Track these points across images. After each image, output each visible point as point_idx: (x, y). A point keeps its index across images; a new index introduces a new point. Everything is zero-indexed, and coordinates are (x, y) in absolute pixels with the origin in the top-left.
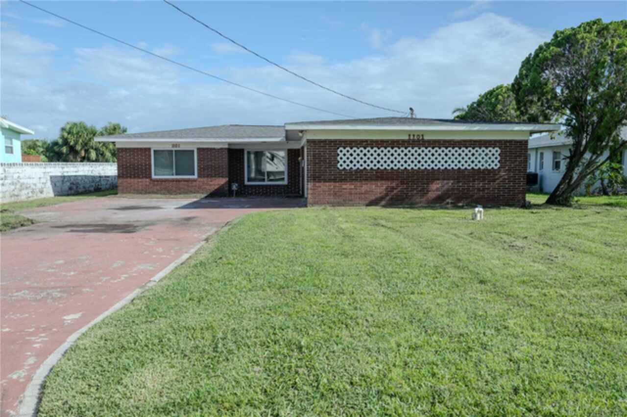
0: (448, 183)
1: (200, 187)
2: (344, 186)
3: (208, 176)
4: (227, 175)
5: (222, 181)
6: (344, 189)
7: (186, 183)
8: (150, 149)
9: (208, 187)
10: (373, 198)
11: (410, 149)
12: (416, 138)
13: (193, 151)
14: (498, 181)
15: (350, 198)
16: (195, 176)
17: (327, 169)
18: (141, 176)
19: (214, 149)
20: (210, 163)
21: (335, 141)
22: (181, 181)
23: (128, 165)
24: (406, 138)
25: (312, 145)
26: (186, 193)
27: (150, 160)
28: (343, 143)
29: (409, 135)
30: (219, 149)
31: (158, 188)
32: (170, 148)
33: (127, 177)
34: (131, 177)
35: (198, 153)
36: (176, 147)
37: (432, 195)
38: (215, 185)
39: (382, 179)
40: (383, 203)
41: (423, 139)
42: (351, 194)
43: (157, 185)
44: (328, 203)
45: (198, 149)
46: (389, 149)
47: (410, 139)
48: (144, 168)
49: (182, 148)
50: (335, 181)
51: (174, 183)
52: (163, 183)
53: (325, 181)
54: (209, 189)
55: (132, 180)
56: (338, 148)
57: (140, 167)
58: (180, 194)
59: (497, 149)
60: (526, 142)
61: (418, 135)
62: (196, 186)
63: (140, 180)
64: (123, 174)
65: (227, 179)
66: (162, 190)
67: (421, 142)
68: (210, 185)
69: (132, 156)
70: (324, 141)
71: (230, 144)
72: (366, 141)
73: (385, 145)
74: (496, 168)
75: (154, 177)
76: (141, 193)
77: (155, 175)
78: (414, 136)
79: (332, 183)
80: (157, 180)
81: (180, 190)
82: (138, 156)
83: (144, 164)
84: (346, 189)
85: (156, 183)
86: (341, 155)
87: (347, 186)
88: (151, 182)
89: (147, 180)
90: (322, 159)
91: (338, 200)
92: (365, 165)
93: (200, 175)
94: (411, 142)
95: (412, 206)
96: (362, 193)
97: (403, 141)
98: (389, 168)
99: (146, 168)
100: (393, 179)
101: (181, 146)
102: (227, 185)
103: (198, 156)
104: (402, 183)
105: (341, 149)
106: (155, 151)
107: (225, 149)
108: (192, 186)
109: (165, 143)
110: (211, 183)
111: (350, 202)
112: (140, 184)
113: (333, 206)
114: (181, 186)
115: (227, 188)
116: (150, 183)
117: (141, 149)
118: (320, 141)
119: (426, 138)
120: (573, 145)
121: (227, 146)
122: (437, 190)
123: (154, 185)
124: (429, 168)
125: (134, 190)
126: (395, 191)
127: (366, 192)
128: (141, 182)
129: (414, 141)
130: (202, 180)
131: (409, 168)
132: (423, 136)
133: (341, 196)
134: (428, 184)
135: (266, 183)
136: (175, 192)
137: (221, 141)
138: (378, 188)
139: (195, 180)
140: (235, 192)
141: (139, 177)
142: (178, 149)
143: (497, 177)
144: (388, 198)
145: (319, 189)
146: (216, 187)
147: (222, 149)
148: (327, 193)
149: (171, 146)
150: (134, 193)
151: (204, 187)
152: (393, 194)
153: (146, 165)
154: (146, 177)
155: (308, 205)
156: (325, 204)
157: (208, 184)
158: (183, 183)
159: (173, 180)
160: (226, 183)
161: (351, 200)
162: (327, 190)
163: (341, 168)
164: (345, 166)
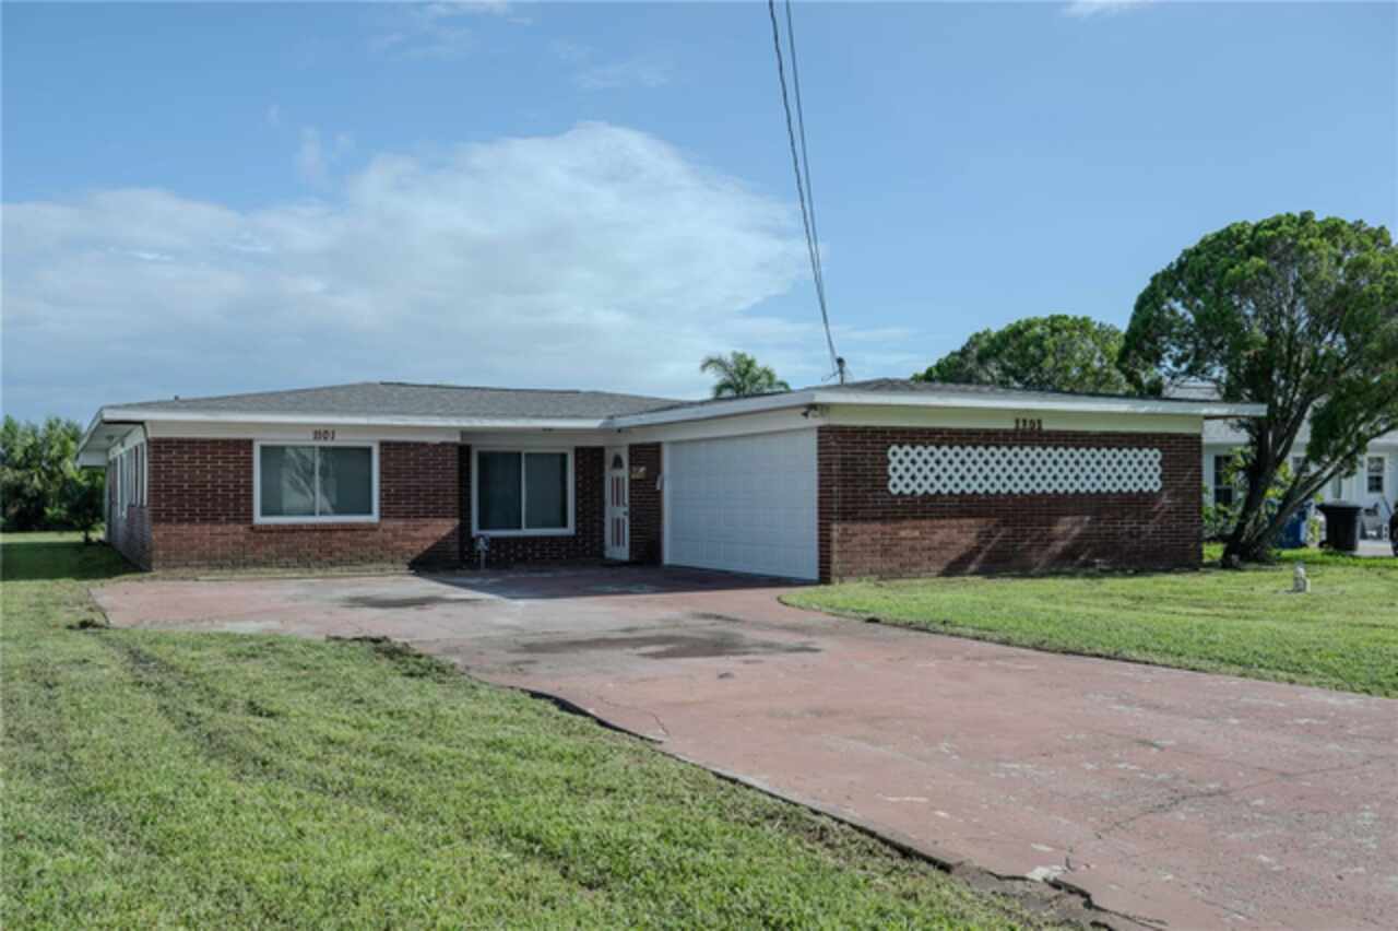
0: (1081, 522)
1: (384, 544)
2: (903, 534)
3: (407, 516)
4: (456, 511)
5: (444, 527)
6: (902, 539)
7: (348, 535)
8: (250, 443)
9: (407, 545)
10: (953, 557)
11: (1016, 449)
12: (1028, 426)
13: (368, 451)
14: (1158, 518)
15: (914, 560)
16: (374, 518)
17: (869, 495)
18: (223, 518)
19: (424, 445)
20: (413, 482)
21: (882, 431)
22: (336, 530)
23: (186, 486)
24: (1011, 426)
25: (840, 439)
26: (351, 563)
27: (250, 473)
28: (899, 436)
29: (1017, 421)
30: (436, 446)
31: (271, 549)
32: (306, 439)
33: (180, 521)
34: (191, 521)
35: (381, 454)
36: (326, 439)
37: (1058, 547)
38: (424, 539)
39: (970, 515)
40: (973, 567)
41: (1040, 428)
42: (913, 549)
43: (270, 541)
44: (872, 573)
45: (384, 445)
46: (981, 449)
47: (1017, 429)
48: (232, 495)
49: (341, 440)
50: (883, 519)
51: (317, 534)
52: (286, 537)
53: (864, 519)
54: (411, 552)
55: (197, 529)
56: (889, 447)
57: (220, 491)
58: (332, 564)
59: (1156, 451)
60: (1199, 437)
61: (1031, 421)
62: (373, 543)
63: (219, 529)
64: (169, 514)
65: (457, 522)
66: (282, 556)
67: (1036, 436)
68: (415, 539)
69: (197, 463)
70: (864, 430)
71: (464, 433)
72: (940, 431)
73: (974, 441)
74: (1156, 490)
75: (259, 519)
76: (221, 567)
77: (265, 513)
78: (1025, 421)
79: (877, 526)
80: (268, 530)
81: (330, 553)
82: (214, 460)
83: (231, 486)
84: (905, 539)
85: (265, 536)
86: (894, 462)
87: (907, 531)
88: (253, 534)
89: (241, 528)
90: (859, 472)
91: (891, 565)
92: (938, 486)
93: (385, 514)
94: (1019, 436)
95: (1025, 572)
96: (935, 549)
97: (1006, 433)
98: (981, 491)
99: (237, 498)
100: (988, 515)
101: (337, 437)
102: (456, 539)
103: (382, 463)
104: (1005, 523)
105: (894, 448)
106: (264, 449)
107: (454, 444)
108: (366, 545)
109: (294, 426)
110: (414, 534)
111: (914, 569)
112: (220, 540)
113: (881, 578)
114: (337, 544)
115: (456, 548)
116: (248, 537)
117: (226, 443)
118: (856, 431)
119: (1046, 427)
120: (1252, 443)
121: (457, 439)
122: (1065, 535)
123: (258, 544)
124: (1050, 491)
125: (201, 557)
126: (994, 541)
127: (943, 545)
128: (222, 534)
129: (1024, 433)
130: (391, 524)
131: (1016, 491)
132: (1039, 422)
133: (895, 555)
134: (1050, 524)
135: (525, 532)
136: (319, 559)
137: (441, 425)
138: (961, 535)
139: (372, 528)
140: (483, 555)
141: (215, 520)
142: (329, 443)
143: (1156, 508)
144: (980, 557)
145: (855, 540)
146: (429, 544)
147: (443, 444)
148: (869, 549)
149: (311, 436)
150: (198, 567)
151: (398, 544)
152: (989, 547)
153: (237, 487)
154: (237, 520)
155: (833, 578)
156: (865, 574)
157: (406, 538)
158: (340, 534)
159: (314, 528)
160: (453, 533)
161: (915, 565)
162: (869, 542)
163: (894, 492)
164: (901, 486)
